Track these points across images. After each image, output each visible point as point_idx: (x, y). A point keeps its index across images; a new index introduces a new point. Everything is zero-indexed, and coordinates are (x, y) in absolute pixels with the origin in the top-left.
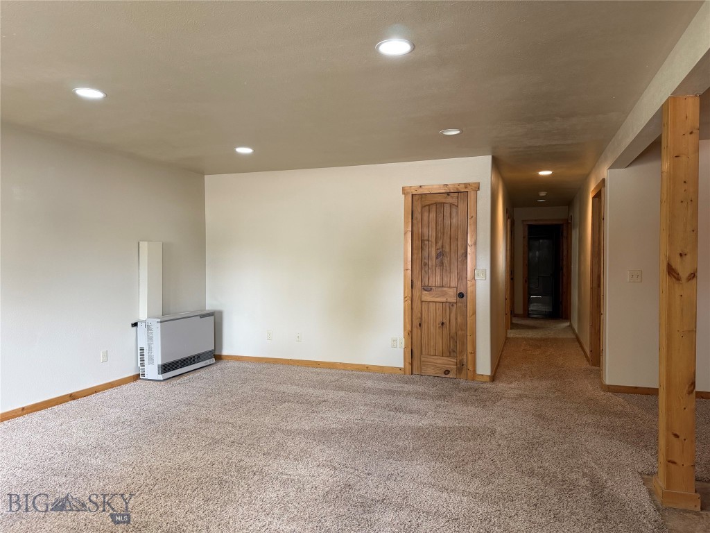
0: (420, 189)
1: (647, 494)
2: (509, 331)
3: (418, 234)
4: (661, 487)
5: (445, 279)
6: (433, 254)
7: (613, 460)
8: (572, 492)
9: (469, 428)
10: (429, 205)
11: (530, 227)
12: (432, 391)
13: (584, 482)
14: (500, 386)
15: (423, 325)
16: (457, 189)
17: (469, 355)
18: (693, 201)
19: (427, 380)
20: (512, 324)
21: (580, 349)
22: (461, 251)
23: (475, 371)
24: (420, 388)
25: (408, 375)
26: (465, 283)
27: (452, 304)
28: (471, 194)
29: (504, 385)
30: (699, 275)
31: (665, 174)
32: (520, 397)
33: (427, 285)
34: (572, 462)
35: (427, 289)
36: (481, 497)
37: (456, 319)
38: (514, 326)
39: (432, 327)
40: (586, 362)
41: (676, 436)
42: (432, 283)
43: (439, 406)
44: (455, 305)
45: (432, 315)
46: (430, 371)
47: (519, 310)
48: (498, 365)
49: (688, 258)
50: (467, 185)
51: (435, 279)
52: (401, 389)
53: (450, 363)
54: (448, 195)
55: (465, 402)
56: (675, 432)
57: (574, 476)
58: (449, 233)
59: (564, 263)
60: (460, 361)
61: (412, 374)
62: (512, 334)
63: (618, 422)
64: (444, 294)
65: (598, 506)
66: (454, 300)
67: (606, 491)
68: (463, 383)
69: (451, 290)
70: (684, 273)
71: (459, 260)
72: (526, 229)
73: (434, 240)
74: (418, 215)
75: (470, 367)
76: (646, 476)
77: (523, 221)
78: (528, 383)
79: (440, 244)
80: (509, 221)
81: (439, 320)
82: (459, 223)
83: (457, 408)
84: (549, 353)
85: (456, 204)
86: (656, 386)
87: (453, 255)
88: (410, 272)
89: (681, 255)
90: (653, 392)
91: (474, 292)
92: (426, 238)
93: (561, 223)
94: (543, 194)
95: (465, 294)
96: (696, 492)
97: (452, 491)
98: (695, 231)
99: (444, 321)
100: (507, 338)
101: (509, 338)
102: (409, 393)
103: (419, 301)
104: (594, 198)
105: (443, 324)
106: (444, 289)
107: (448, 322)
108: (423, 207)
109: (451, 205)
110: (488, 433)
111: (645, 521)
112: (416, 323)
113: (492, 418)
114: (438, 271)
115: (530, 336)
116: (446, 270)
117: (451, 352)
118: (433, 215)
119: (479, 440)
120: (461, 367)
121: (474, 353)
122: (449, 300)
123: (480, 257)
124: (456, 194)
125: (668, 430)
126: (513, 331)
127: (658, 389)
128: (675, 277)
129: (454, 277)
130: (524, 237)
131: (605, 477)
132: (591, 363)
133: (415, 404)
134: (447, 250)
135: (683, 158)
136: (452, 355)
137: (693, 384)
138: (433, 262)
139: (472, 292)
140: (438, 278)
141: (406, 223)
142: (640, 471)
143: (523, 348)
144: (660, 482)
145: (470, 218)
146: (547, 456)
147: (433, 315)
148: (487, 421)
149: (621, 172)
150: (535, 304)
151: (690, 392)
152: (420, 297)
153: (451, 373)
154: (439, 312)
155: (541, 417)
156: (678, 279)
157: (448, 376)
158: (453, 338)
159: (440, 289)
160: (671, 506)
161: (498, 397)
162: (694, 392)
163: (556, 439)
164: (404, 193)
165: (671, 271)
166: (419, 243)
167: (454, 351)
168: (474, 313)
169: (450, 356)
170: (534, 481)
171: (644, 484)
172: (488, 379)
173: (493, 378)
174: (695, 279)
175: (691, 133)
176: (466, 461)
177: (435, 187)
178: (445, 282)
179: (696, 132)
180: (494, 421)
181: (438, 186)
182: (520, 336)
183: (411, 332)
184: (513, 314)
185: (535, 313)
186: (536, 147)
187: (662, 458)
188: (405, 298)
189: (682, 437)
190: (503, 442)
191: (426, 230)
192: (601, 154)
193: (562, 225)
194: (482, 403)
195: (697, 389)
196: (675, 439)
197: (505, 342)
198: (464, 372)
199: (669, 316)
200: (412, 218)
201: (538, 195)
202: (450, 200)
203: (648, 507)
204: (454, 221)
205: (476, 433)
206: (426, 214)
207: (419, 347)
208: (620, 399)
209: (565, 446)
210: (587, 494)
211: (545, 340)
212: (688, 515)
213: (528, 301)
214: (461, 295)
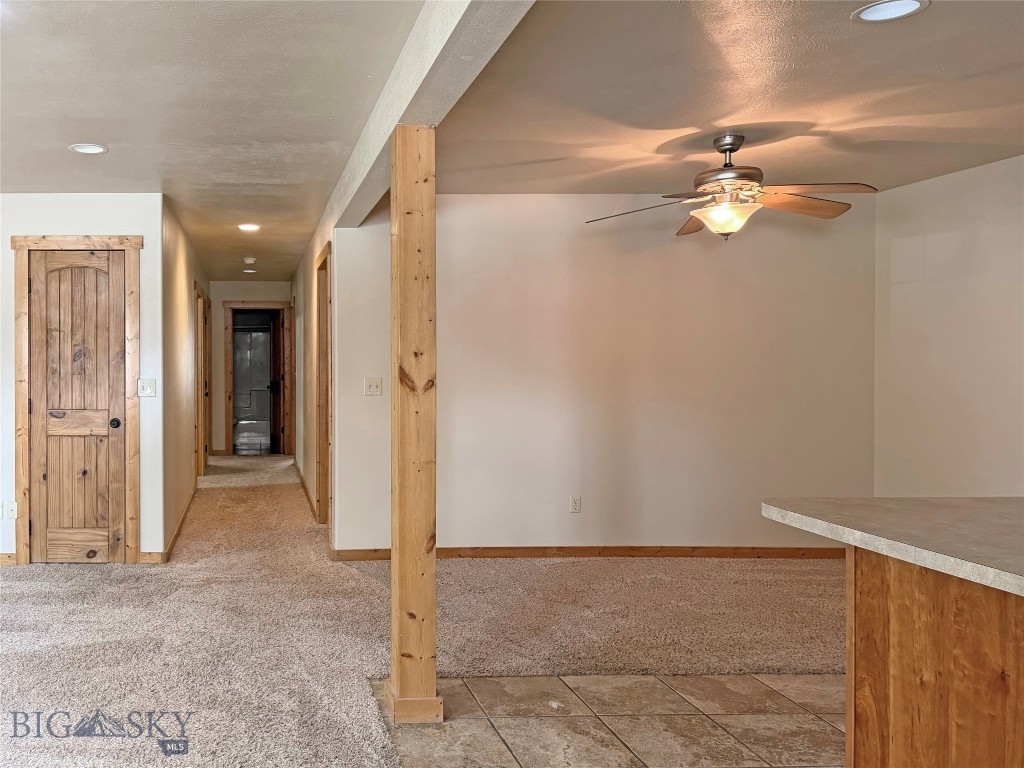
0: (43, 241)
1: (376, 709)
2: (201, 478)
3: (41, 319)
4: (393, 696)
5: (88, 396)
6: (68, 353)
7: (335, 664)
8: (271, 723)
9: (119, 642)
10: (59, 270)
11: (236, 312)
12: (64, 588)
13: (290, 704)
14: (178, 567)
15: (52, 478)
16: (107, 245)
17: (129, 522)
18: (430, 278)
19: (56, 570)
20: (207, 466)
21: (305, 499)
22: (115, 349)
23: (138, 548)
24: (43, 586)
25: (24, 565)
26: (122, 402)
27: (101, 438)
28: (130, 255)
29: (184, 566)
30: (438, 382)
31: (394, 238)
32: (208, 582)
33: (56, 406)
34: (275, 675)
35: (58, 414)
36: (127, 755)
37: (108, 464)
38: (209, 470)
39: (66, 480)
40: (311, 519)
41: (412, 616)
42: (66, 403)
43: (72, 613)
44: (105, 440)
45: (65, 460)
46: (63, 554)
47: (219, 443)
48: (178, 535)
49: (425, 358)
50: (122, 239)
51: (71, 398)
52: (8, 591)
53: (97, 538)
54: (93, 254)
55: (117, 601)
56: (410, 611)
57: (276, 698)
58: (94, 318)
59: (287, 368)
60: (114, 534)
61: (31, 562)
62: (205, 482)
63: (347, 605)
64: (87, 422)
65: (306, 739)
66: (103, 431)
67: (320, 713)
68: (118, 569)
69: (99, 414)
70: (420, 382)
71: (112, 363)
72: (230, 314)
73: (67, 329)
74: (38, 286)
75: (130, 542)
76: (378, 682)
77: (224, 302)
78: (223, 560)
79: (79, 337)
80: (200, 301)
81: (79, 466)
82: (112, 302)
83: (103, 612)
84: (258, 509)
85: (106, 269)
86: (389, 547)
87: (102, 357)
88: (25, 385)
89: (416, 354)
90: (384, 555)
91: (137, 418)
92: (55, 325)
93: (279, 307)
94: (250, 261)
95: (122, 422)
96: (437, 695)
97: (80, 753)
98: (432, 320)
99: (87, 468)
100: (197, 490)
101: (200, 490)
102: (21, 597)
103: (44, 436)
104: (319, 269)
105: (85, 473)
106: (87, 413)
107: (93, 469)
108: (49, 273)
109: (97, 271)
110: (151, 647)
111: (369, 750)
112: (38, 473)
113: (159, 622)
114: (77, 383)
115: (232, 485)
116: (90, 381)
117: (98, 521)
118: (66, 287)
119: (134, 661)
120: (115, 543)
121: (137, 518)
122: (97, 431)
123: (145, 358)
124: (105, 254)
125: (401, 609)
126: (207, 477)
127: (390, 550)
128: (408, 386)
129: (103, 392)
130: (226, 329)
131: (320, 691)
132: (318, 519)
133: (30, 613)
134: (92, 347)
135: (416, 216)
136: (100, 524)
137: (433, 537)
138: (67, 368)
139: (134, 417)
140: (77, 394)
141: (18, 299)
142: (369, 675)
143: (219, 504)
144: (393, 688)
145: (128, 293)
146: (239, 673)
147: (68, 459)
148: (151, 628)
149: (352, 233)
150: (246, 434)
151: (429, 551)
152: (46, 428)
153: (97, 555)
154: (79, 453)
155: (237, 610)
156: (413, 389)
157: (93, 560)
158: (102, 496)
159: (80, 414)
160: (406, 721)
161: (174, 586)
162: (434, 550)
163: (256, 644)
164: (14, 247)
165: (404, 377)
166: (42, 335)
167: (103, 518)
168: (138, 452)
169: (97, 527)
170: (216, 715)
171: (373, 695)
172: (159, 559)
173: (168, 557)
174: (433, 388)
175: (426, 181)
176: (108, 699)
177: (69, 239)
178: (87, 402)
179: (432, 179)
180: (163, 627)
181: (74, 239)
182: (218, 486)
183: (30, 490)
184: (209, 450)
185: (245, 447)
186: (228, 185)
187: (395, 652)
188: (17, 430)
189: (419, 617)
190: (172, 659)
191: (54, 313)
192: (326, 204)
193: (283, 309)
194: (145, 600)
195: (438, 545)
196: (410, 621)
197: (193, 497)
198: (120, 551)
199: (402, 443)
200: (30, 292)
201: (243, 262)
202: (95, 262)
203: (376, 729)
204: (103, 297)
205: (132, 650)
206: (54, 285)
207: (44, 515)
208: (353, 569)
209: (267, 653)
210: (292, 724)
211: (253, 489)
212: (426, 731)
213: (234, 429)
214: (115, 423)
